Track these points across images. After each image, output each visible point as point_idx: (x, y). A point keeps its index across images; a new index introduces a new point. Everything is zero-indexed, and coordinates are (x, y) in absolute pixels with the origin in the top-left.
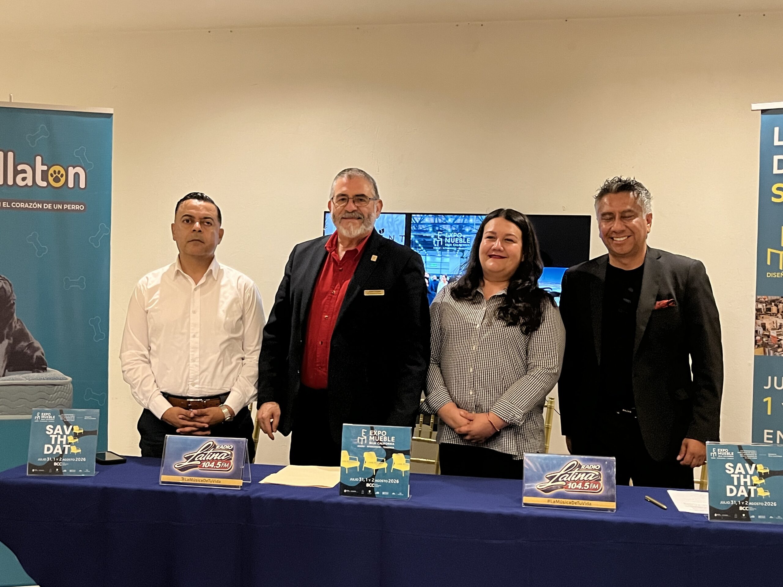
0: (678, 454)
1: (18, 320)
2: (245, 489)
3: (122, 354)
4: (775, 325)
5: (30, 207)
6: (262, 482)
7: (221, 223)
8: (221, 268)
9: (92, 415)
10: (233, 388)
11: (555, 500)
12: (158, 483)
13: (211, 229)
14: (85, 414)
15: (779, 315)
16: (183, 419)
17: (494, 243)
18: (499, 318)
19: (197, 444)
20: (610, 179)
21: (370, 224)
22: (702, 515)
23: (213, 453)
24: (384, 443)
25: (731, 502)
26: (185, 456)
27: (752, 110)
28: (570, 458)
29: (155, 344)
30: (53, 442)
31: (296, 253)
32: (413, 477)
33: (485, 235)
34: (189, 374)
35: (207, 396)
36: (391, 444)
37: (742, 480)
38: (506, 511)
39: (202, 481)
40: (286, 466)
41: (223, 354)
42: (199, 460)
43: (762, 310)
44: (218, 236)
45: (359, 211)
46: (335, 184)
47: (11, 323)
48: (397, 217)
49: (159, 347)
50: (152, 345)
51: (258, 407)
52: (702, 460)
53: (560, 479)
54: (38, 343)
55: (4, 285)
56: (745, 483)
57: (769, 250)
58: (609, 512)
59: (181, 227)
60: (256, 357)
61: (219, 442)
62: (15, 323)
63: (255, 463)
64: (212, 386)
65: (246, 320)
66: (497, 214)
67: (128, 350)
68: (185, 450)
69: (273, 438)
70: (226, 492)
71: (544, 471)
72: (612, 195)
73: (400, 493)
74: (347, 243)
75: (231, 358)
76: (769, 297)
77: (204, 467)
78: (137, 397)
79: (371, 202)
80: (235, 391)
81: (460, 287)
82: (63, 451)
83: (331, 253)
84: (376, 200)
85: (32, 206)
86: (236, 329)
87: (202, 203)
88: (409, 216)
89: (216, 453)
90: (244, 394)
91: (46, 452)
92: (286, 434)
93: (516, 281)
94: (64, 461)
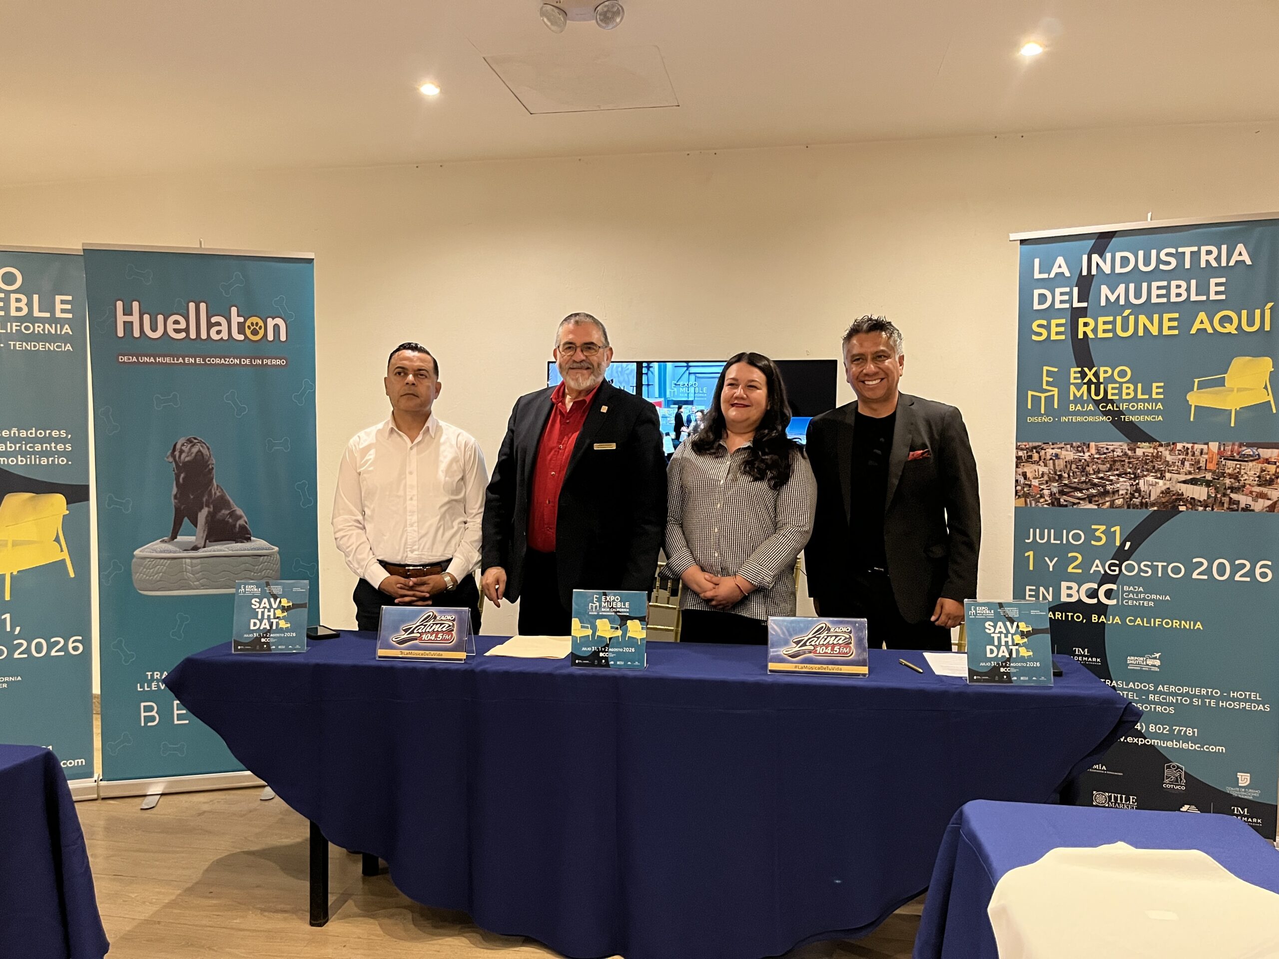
0: (932, 614)
1: (217, 486)
2: (469, 662)
3: (335, 520)
4: (1037, 474)
5: (227, 363)
6: (487, 654)
7: (438, 375)
8: (440, 424)
9: (301, 587)
10: (455, 554)
11: (803, 665)
12: (375, 658)
13: (426, 382)
14: (294, 586)
15: (1041, 463)
16: (401, 588)
17: (736, 391)
18: (745, 473)
19: (416, 615)
20: (860, 318)
21: (599, 374)
22: (961, 678)
23: (434, 624)
24: (618, 610)
25: (991, 664)
26: (404, 629)
27: (1010, 241)
28: (818, 621)
29: (369, 508)
30: (260, 617)
31: (519, 407)
32: (650, 645)
33: (726, 383)
34: (407, 539)
35: (427, 563)
36: (625, 610)
37: (1003, 640)
38: (751, 679)
39: (422, 654)
40: (512, 637)
41: (443, 517)
42: (418, 633)
43: (1023, 458)
44: (435, 390)
45: (588, 361)
46: (561, 330)
47: (211, 490)
48: (627, 366)
49: (373, 511)
50: (366, 510)
51: (483, 573)
52: (959, 620)
53: (808, 644)
54: (241, 510)
55: (201, 449)
56: (1007, 642)
57: (1030, 393)
58: (861, 677)
59: (393, 380)
60: (479, 520)
61: (440, 612)
62: (214, 489)
63: (480, 635)
64: (432, 552)
65: (468, 481)
66: (739, 358)
67: (340, 515)
68: (404, 622)
69: (498, 606)
70: (448, 666)
71: (791, 635)
72: (862, 336)
73: (637, 663)
74: (574, 395)
75: (452, 522)
76: (1031, 444)
77: (424, 640)
78: (351, 566)
79: (601, 350)
80: (457, 557)
81: (701, 440)
82: (271, 626)
83: (557, 404)
84: (606, 347)
85: (229, 362)
86: (457, 491)
87: (416, 354)
88: (639, 364)
89: (437, 624)
90: (468, 561)
91: (252, 628)
92: (513, 601)
93: (761, 432)
94: (272, 637)
